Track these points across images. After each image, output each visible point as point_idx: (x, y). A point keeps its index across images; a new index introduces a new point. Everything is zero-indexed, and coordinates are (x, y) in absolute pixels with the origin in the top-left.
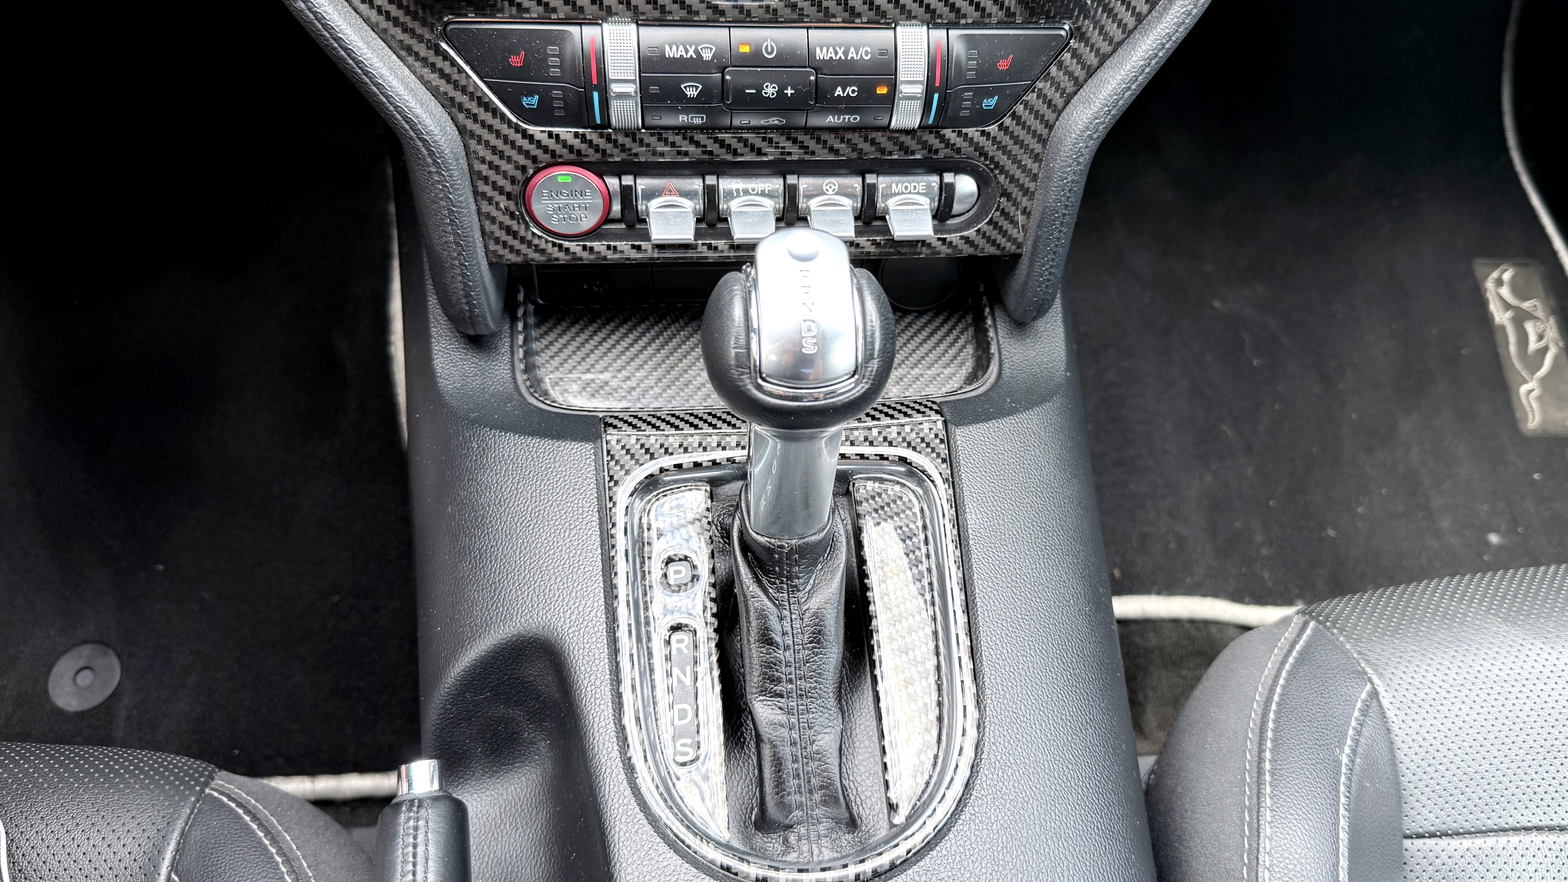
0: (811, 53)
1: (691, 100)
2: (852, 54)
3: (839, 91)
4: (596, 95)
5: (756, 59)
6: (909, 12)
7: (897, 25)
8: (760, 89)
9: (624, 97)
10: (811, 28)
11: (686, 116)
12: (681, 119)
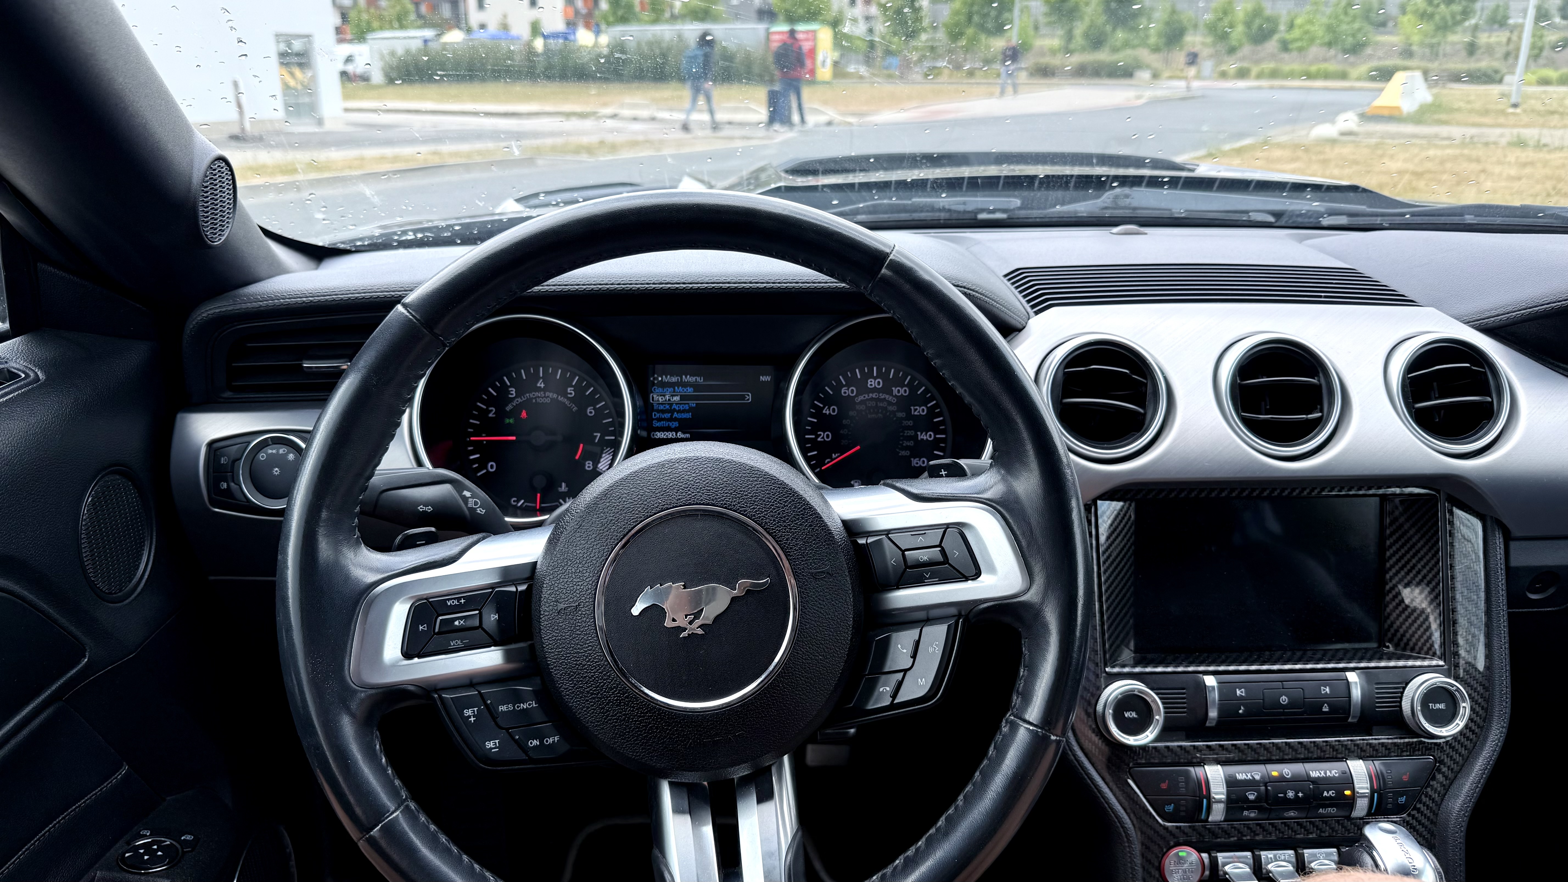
0: (1308, 775)
1: (1252, 801)
2: (1328, 774)
3: (1325, 794)
4: (1205, 801)
5: (1282, 779)
6: (1353, 752)
7: (1347, 759)
8: (1285, 794)
9: (1219, 801)
10: (1304, 762)
11: (1247, 812)
12: (1244, 813)
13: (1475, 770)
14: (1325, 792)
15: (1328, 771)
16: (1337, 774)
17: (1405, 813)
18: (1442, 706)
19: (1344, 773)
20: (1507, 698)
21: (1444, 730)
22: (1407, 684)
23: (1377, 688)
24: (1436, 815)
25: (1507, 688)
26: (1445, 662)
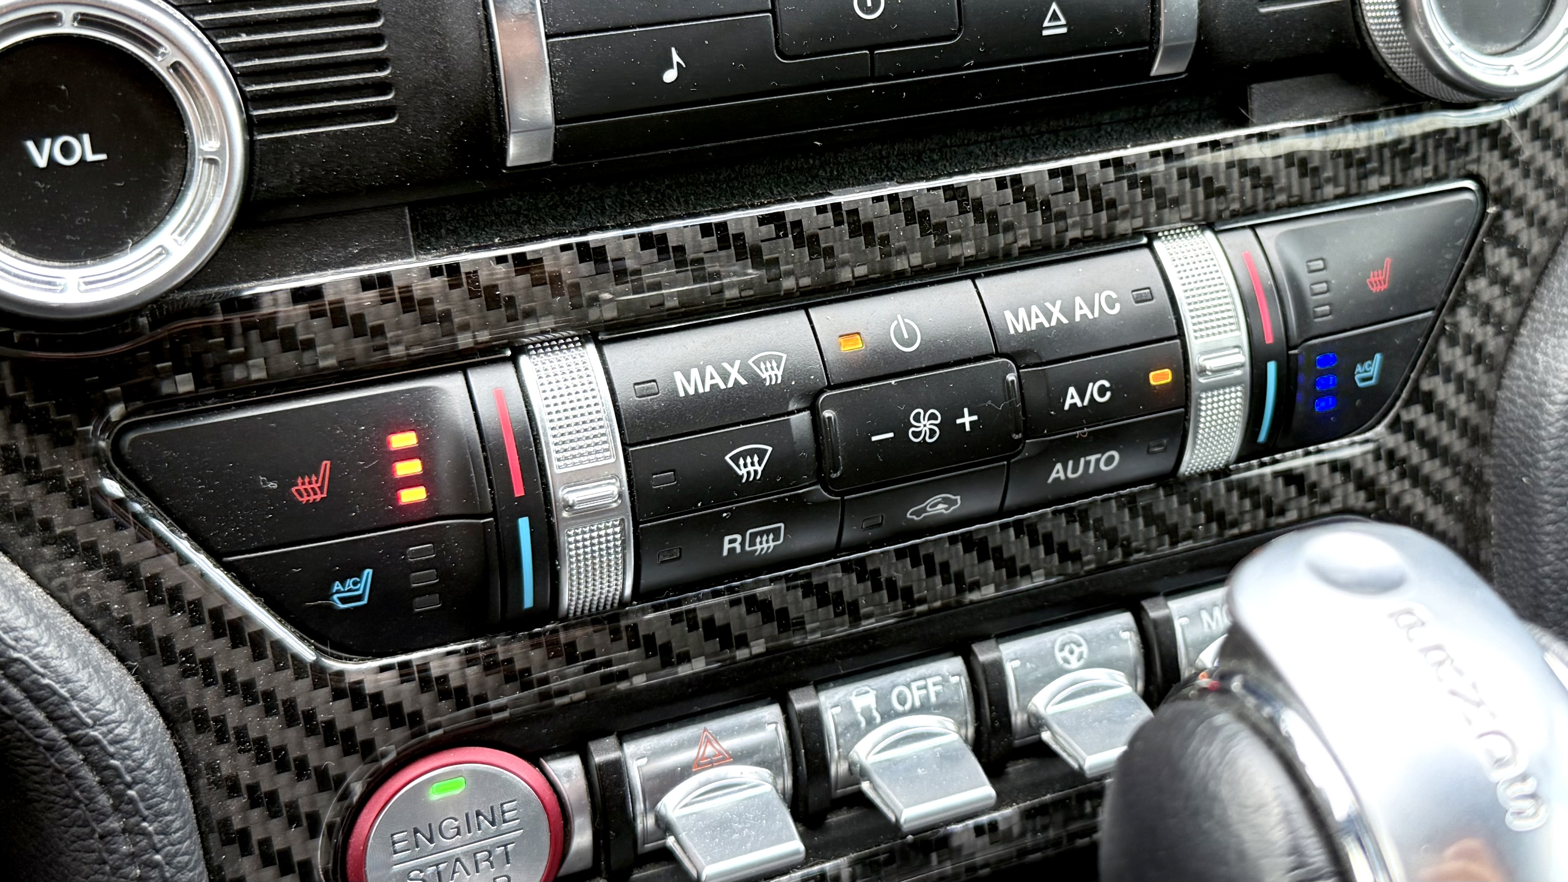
0: (997, 331)
2: (1081, 311)
3: (1072, 398)
5: (884, 364)
6: (1176, 202)
7: (1153, 237)
8: (902, 427)
9: (593, 514)
10: (978, 276)
11: (739, 537)
12: (726, 546)
14: (1072, 390)
15: (1078, 301)
16: (1118, 306)
17: (1378, 423)
19: (1143, 296)
21: (1518, 62)
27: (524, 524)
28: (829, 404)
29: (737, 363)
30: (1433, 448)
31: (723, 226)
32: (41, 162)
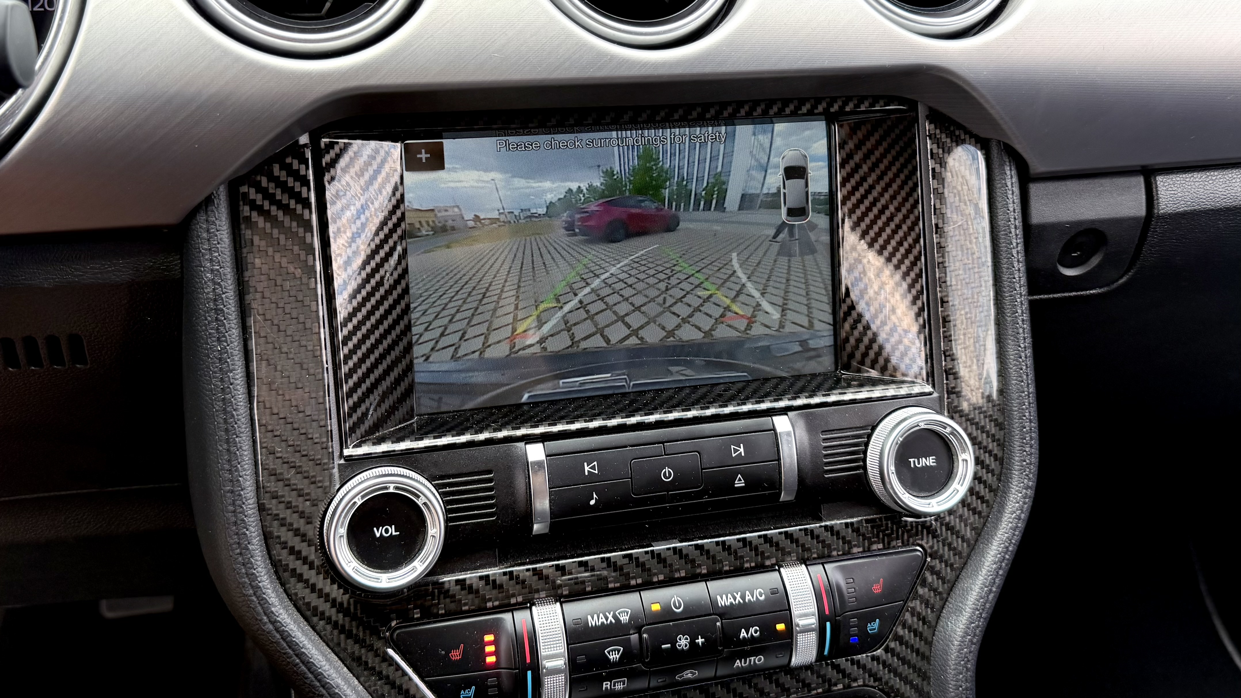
0: (714, 602)
2: (748, 597)
5: (667, 615)
6: (789, 553)
7: (781, 566)
8: (674, 643)
9: (554, 672)
10: (708, 580)
11: (609, 683)
12: (604, 686)
13: (987, 564)
14: (743, 630)
15: (747, 593)
16: (763, 595)
17: (879, 648)
18: (930, 461)
19: (774, 592)
20: (1031, 439)
21: (934, 501)
22: (874, 428)
23: (825, 440)
24: (929, 644)
25: (1031, 421)
26: (934, 386)
27: (529, 673)
28: (646, 632)
29: (612, 613)
30: (904, 661)
31: (609, 558)
32: (378, 535)
